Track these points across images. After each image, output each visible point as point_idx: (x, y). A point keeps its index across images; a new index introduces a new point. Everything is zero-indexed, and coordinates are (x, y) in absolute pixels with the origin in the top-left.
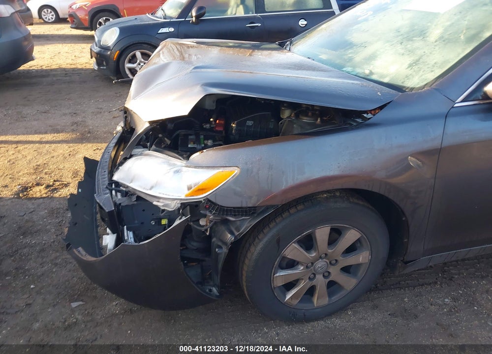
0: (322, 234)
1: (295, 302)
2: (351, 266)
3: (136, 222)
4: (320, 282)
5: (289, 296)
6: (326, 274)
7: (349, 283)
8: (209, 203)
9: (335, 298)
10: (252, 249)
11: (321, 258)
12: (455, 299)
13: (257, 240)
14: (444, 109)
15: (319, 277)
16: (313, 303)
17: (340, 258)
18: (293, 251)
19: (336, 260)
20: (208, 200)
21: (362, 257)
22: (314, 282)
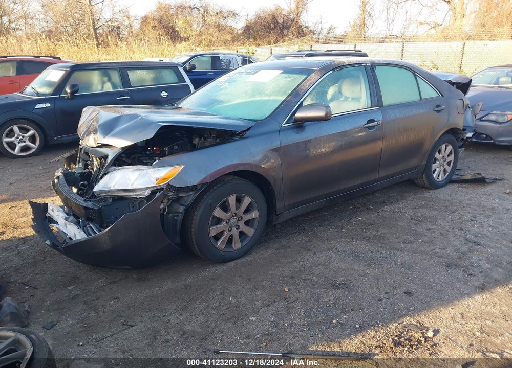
0: (232, 200)
1: (223, 247)
2: (250, 220)
3: (112, 217)
4: (235, 232)
5: (219, 244)
6: (237, 227)
7: (250, 232)
8: (170, 187)
9: (244, 243)
10: (196, 213)
11: (233, 216)
12: (307, 237)
13: (198, 208)
14: (278, 128)
15: (234, 229)
16: (232, 247)
17: (243, 216)
18: (218, 212)
19: (241, 217)
20: (169, 185)
21: (254, 214)
22: (232, 233)
